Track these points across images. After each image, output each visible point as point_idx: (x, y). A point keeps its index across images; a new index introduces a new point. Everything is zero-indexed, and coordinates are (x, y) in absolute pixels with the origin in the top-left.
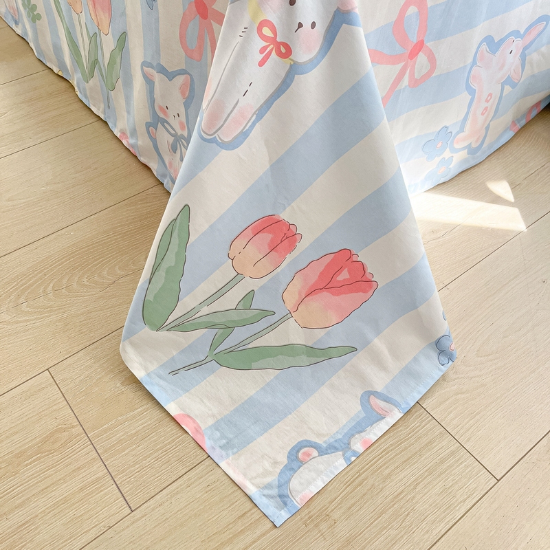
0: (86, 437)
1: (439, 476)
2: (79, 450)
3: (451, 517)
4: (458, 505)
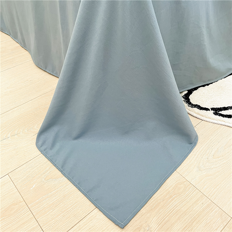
0: (27, 207)
2: (23, 214)
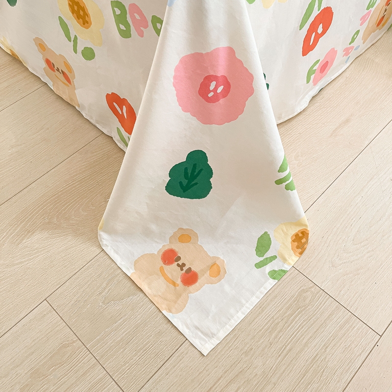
0: (86, 349)
1: (340, 339)
2: (82, 359)
3: (353, 368)
4: (356, 359)
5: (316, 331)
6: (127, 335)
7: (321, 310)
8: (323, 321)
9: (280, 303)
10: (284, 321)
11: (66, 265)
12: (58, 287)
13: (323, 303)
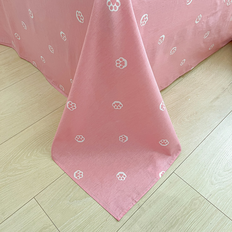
5: (203, 226)
6: (84, 223)
7: (206, 212)
8: (207, 219)
9: (180, 206)
10: (183, 218)
11: (48, 176)
12: (42, 190)
13: (207, 207)
